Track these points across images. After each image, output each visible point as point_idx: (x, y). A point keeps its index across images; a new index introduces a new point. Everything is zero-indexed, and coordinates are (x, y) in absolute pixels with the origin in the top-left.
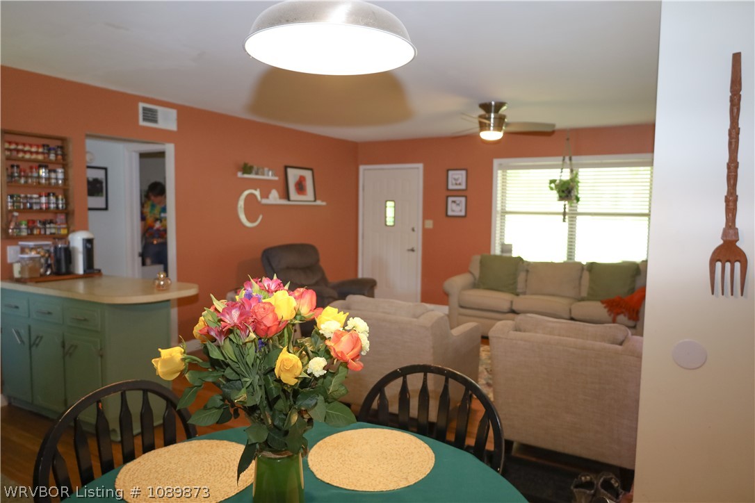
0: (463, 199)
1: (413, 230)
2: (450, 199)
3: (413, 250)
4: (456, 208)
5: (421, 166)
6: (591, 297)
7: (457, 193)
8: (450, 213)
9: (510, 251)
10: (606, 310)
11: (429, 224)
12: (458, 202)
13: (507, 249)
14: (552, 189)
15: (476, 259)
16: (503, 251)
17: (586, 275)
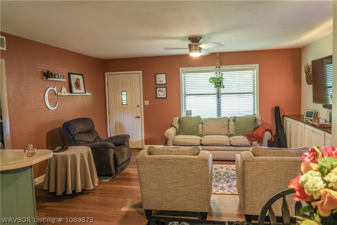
0: (165, 89)
1: (138, 106)
2: (158, 89)
3: (138, 117)
4: (161, 93)
5: (141, 72)
6: (237, 133)
7: (162, 86)
8: (158, 96)
9: (191, 114)
10: (248, 139)
11: (147, 103)
12: (162, 91)
13: (189, 113)
14: (211, 82)
15: (176, 119)
16: (187, 114)
17: (232, 123)
